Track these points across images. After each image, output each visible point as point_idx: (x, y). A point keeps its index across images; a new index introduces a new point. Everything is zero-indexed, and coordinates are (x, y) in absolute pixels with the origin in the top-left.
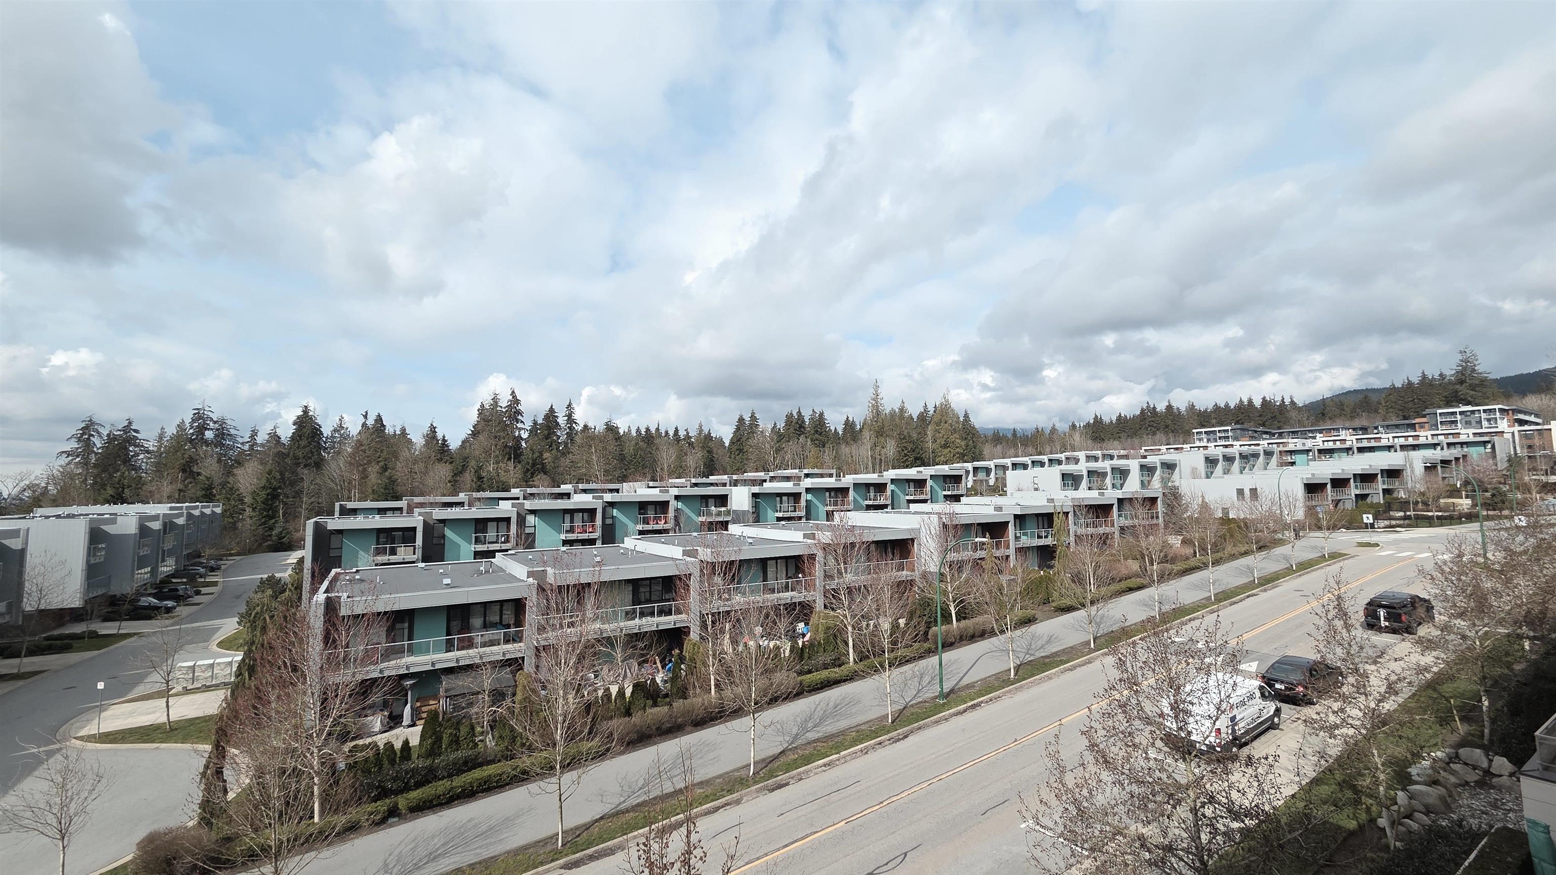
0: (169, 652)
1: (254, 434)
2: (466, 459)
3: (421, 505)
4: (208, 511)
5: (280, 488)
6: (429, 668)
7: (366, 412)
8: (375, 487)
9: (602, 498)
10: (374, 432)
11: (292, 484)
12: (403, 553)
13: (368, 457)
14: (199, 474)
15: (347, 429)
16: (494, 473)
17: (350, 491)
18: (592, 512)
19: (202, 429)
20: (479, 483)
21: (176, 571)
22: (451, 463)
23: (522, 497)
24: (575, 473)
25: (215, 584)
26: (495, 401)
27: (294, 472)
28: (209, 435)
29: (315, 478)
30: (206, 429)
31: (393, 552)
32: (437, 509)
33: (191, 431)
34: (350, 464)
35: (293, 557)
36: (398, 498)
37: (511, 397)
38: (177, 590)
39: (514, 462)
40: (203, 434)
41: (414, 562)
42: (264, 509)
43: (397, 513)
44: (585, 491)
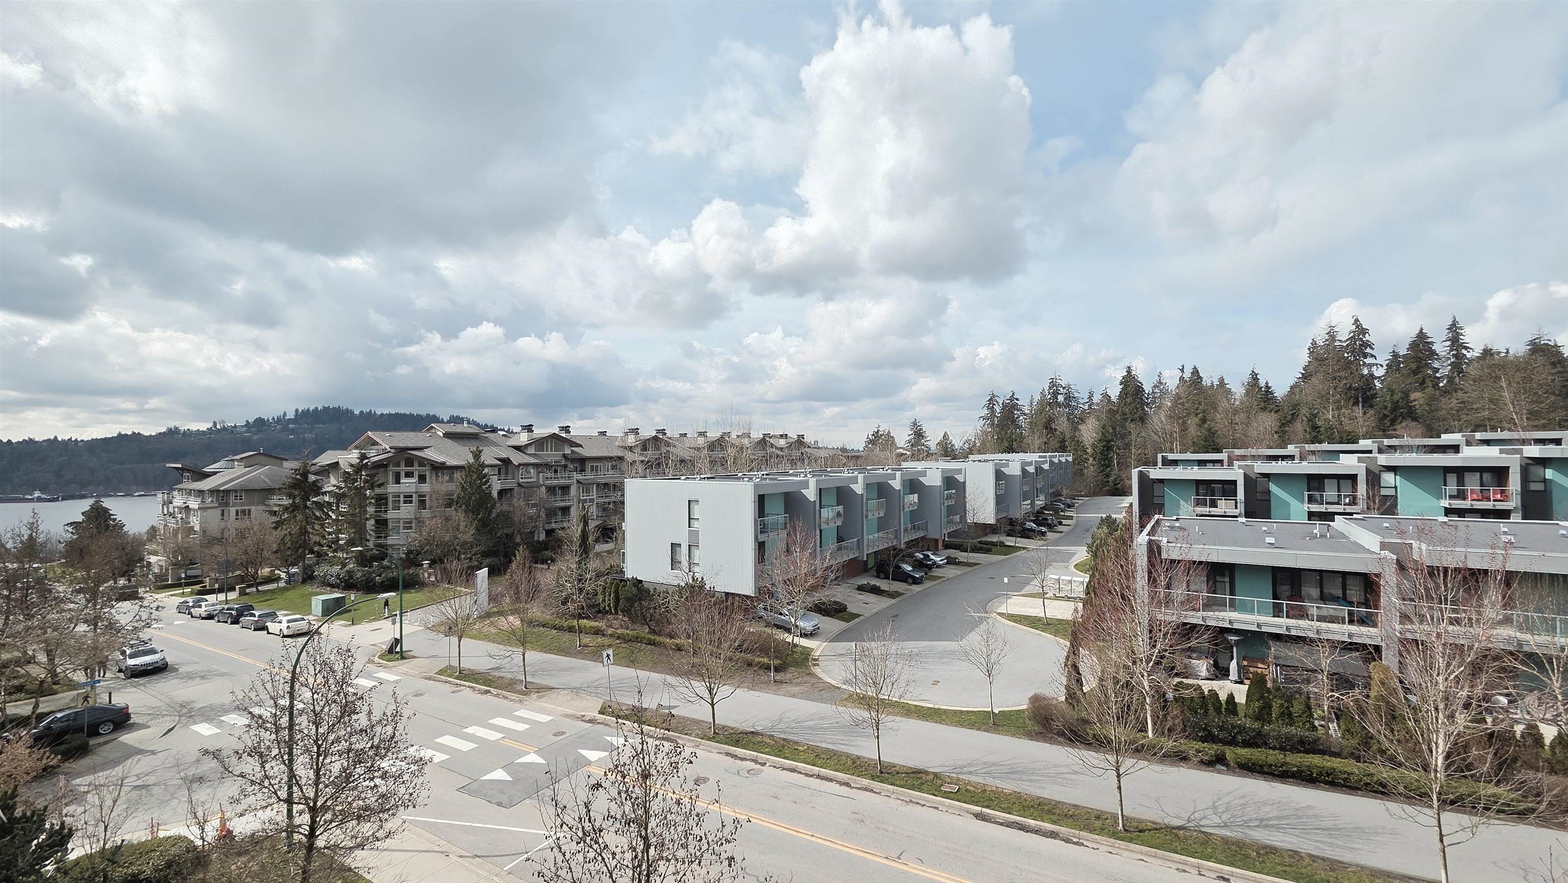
0: (1043, 567)
1: (1090, 397)
2: (1296, 407)
3: (1243, 458)
4: (1063, 460)
5: (1112, 440)
6: (1255, 628)
7: (1183, 366)
8: (1195, 440)
9: (1520, 452)
10: (1191, 385)
11: (1123, 437)
12: (1224, 506)
13: (1186, 409)
14: (1056, 430)
15: (1166, 384)
16: (1334, 422)
17: (1172, 444)
18: (1500, 474)
19: (1056, 394)
20: (1314, 434)
21: (1046, 505)
22: (1276, 412)
23: (1375, 450)
24: (1469, 418)
25: (1071, 518)
26: (1332, 336)
27: (1123, 427)
28: (1061, 398)
29: (1141, 432)
30: (1059, 394)
31: (1214, 504)
32: (1259, 462)
33: (1049, 396)
34: (1170, 417)
35: (1126, 501)
36: (1219, 451)
37: (1354, 327)
38: (1047, 520)
39: (1363, 407)
40: (1057, 399)
41: (1236, 517)
42: (1102, 459)
43: (1218, 466)
44: (1487, 442)
